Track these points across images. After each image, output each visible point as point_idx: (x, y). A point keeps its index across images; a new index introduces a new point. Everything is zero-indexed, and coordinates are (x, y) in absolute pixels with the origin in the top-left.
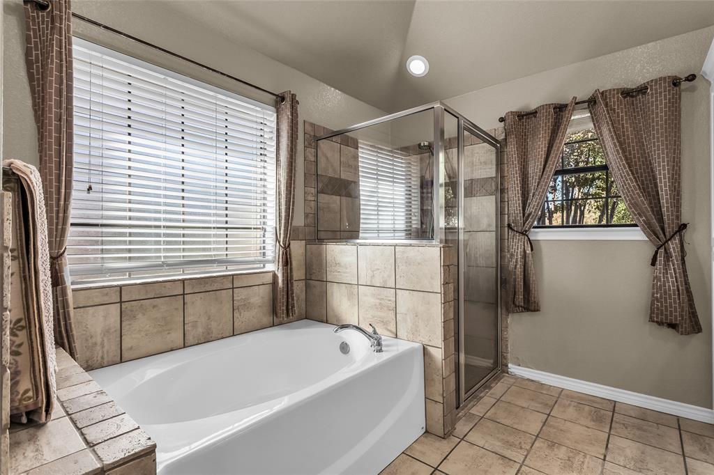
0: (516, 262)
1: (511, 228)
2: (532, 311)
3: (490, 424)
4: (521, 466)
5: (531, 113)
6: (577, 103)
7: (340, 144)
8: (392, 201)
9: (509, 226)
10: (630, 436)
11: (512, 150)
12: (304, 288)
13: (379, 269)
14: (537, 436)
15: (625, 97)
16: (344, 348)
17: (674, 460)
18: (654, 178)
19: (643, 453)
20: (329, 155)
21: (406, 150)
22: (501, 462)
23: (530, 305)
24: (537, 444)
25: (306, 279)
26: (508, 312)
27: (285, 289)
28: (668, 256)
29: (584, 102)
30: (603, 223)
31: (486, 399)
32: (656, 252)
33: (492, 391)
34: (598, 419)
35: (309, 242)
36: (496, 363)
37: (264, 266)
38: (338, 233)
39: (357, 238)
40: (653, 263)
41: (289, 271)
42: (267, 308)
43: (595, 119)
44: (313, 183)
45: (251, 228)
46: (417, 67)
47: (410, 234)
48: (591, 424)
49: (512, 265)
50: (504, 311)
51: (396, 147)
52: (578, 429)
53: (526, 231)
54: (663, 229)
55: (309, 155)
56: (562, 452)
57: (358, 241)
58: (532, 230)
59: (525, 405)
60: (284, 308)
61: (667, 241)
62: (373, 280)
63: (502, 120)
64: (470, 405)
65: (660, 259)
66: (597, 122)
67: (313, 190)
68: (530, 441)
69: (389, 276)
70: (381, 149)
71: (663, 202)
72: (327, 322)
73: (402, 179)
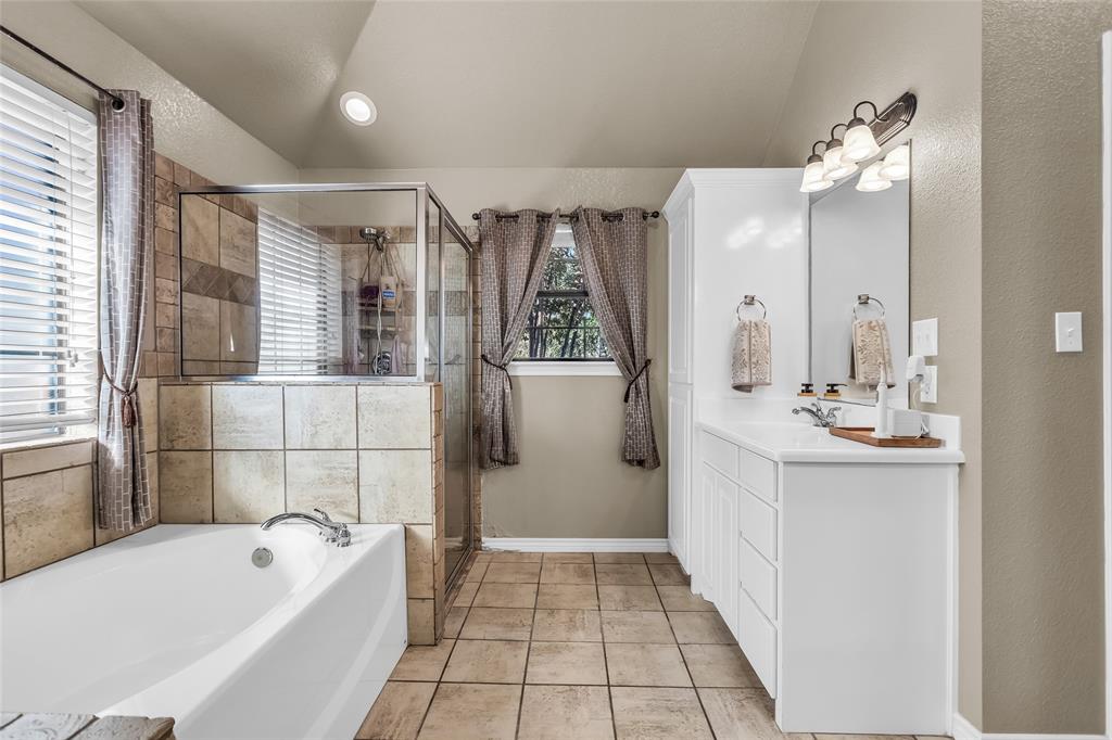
0: (494, 404)
1: (487, 361)
2: (510, 465)
3: (482, 612)
4: (530, 644)
5: (513, 217)
6: (561, 216)
7: (220, 206)
8: (298, 312)
9: (483, 356)
10: (613, 582)
11: (488, 258)
12: (156, 467)
13: (326, 422)
14: (535, 609)
15: (604, 220)
16: (262, 557)
17: (648, 591)
18: (627, 311)
19: (626, 593)
20: (201, 222)
21: (326, 232)
22: (508, 646)
23: (509, 459)
24: (537, 617)
25: (160, 450)
26: (482, 466)
27: (130, 471)
28: (638, 392)
29: (566, 216)
30: (566, 356)
31: (467, 586)
32: (629, 388)
33: (470, 574)
34: (584, 574)
35: (164, 381)
36: (467, 541)
37: (61, 432)
38: (217, 364)
39: (256, 373)
40: (626, 400)
41: (137, 436)
42: (81, 514)
43: (577, 237)
44: (174, 272)
45: (36, 353)
46: (358, 109)
47: (325, 367)
48: (579, 580)
49: (487, 410)
50: (477, 468)
51: (305, 224)
52: (570, 590)
53: (505, 365)
54: (634, 364)
55: (165, 219)
56: (563, 616)
57: (256, 378)
58: (512, 363)
59: (512, 580)
60: (130, 507)
61: (637, 377)
62: (316, 440)
63: (477, 217)
64: (450, 598)
65: (632, 395)
66: (579, 241)
67: (174, 286)
68: (530, 616)
69: (346, 432)
70: (285, 224)
71: (635, 336)
72: (214, 521)
73: (312, 277)
